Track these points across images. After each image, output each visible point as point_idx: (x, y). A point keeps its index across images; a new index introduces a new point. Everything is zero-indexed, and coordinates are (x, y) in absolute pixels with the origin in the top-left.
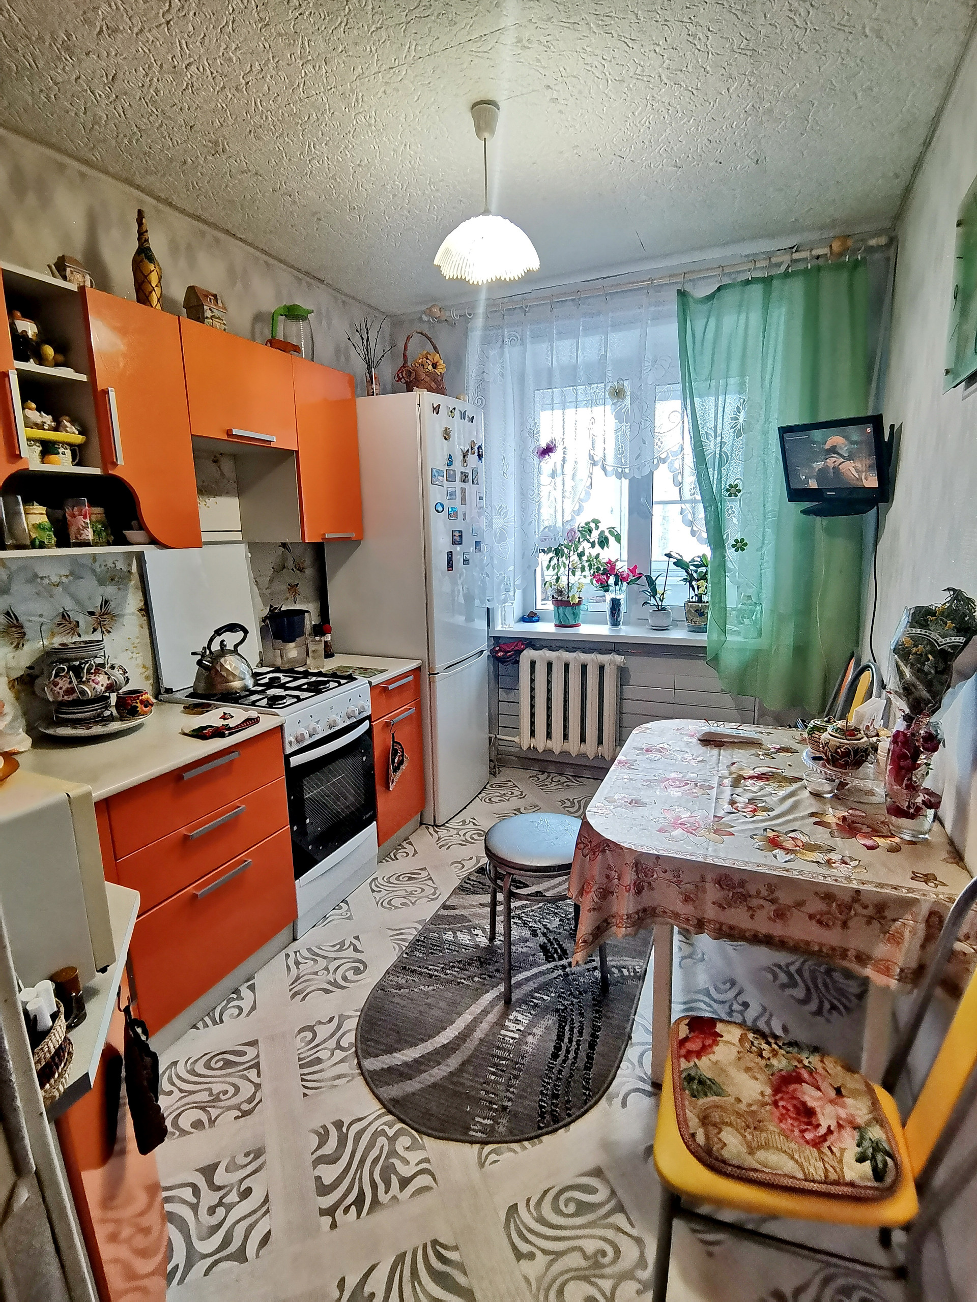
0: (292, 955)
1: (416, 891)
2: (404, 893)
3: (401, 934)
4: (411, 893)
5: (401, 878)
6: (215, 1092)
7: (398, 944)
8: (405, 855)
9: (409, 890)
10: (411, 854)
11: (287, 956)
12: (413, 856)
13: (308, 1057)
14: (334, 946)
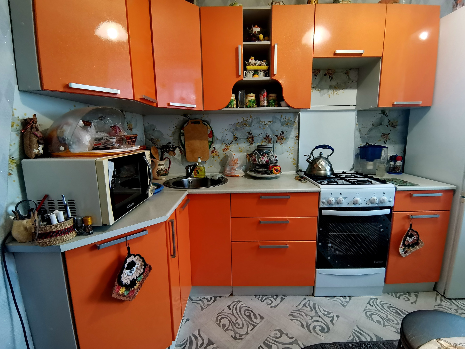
0: (307, 300)
1: (393, 321)
2: (384, 316)
3: (361, 334)
4: (389, 320)
5: (391, 309)
6: (237, 321)
7: (354, 337)
8: (407, 299)
9: (390, 317)
10: (411, 301)
11: (305, 299)
12: (412, 303)
13: (270, 342)
14: (324, 311)
